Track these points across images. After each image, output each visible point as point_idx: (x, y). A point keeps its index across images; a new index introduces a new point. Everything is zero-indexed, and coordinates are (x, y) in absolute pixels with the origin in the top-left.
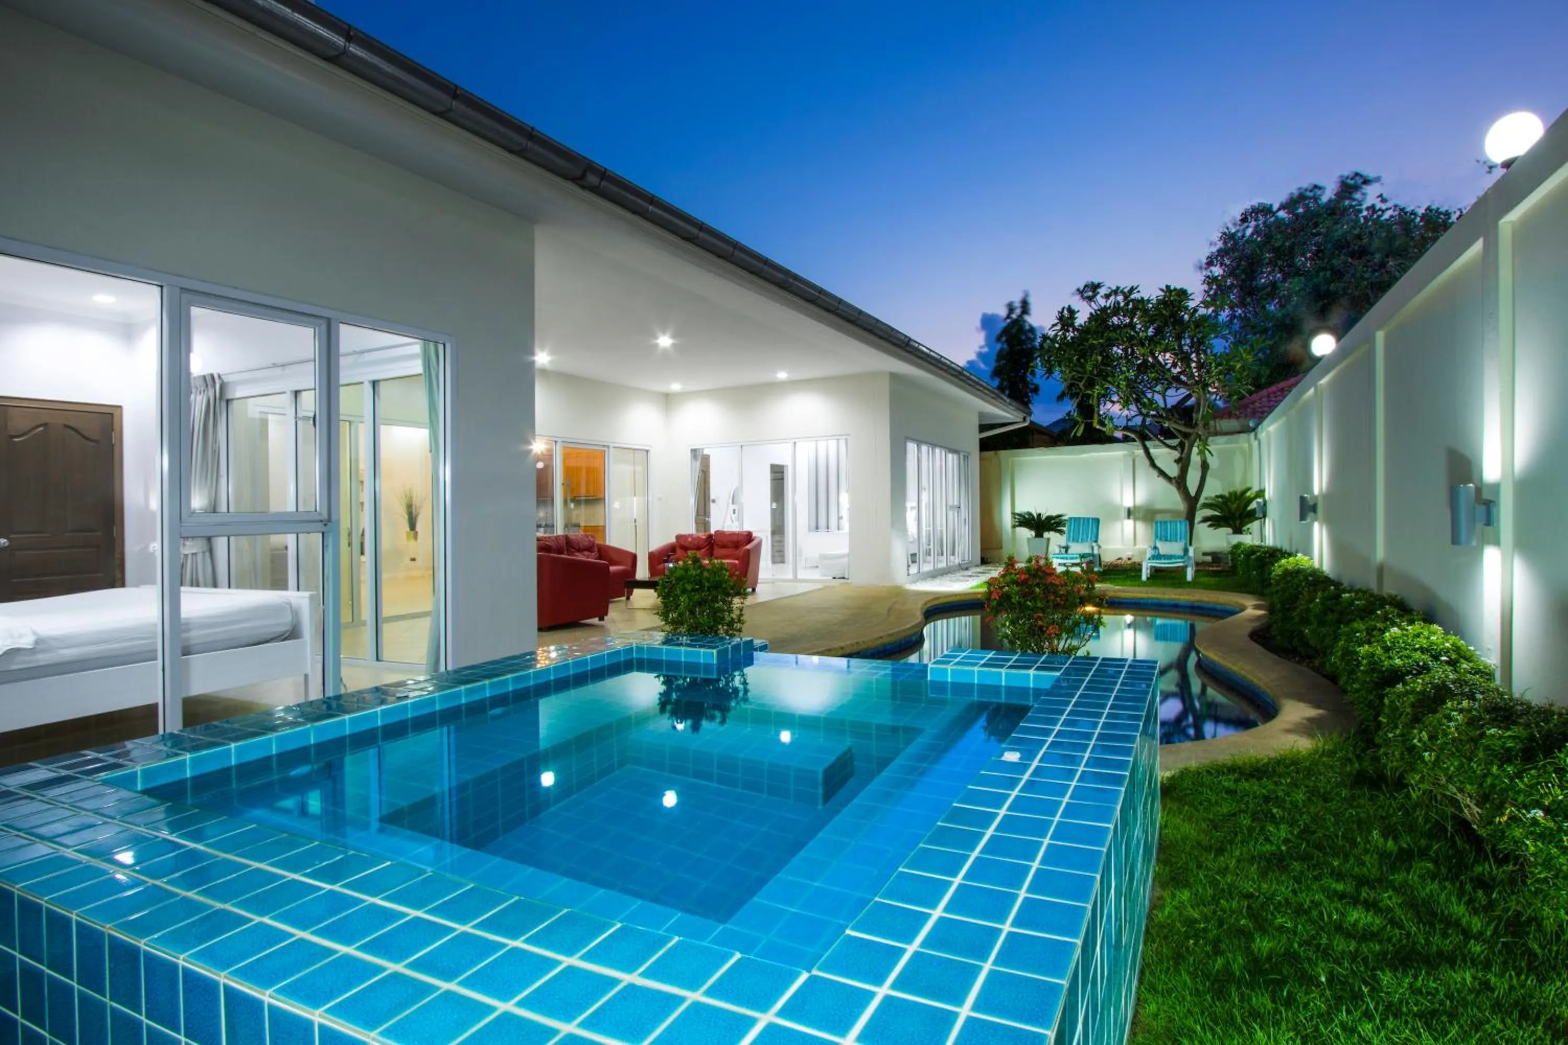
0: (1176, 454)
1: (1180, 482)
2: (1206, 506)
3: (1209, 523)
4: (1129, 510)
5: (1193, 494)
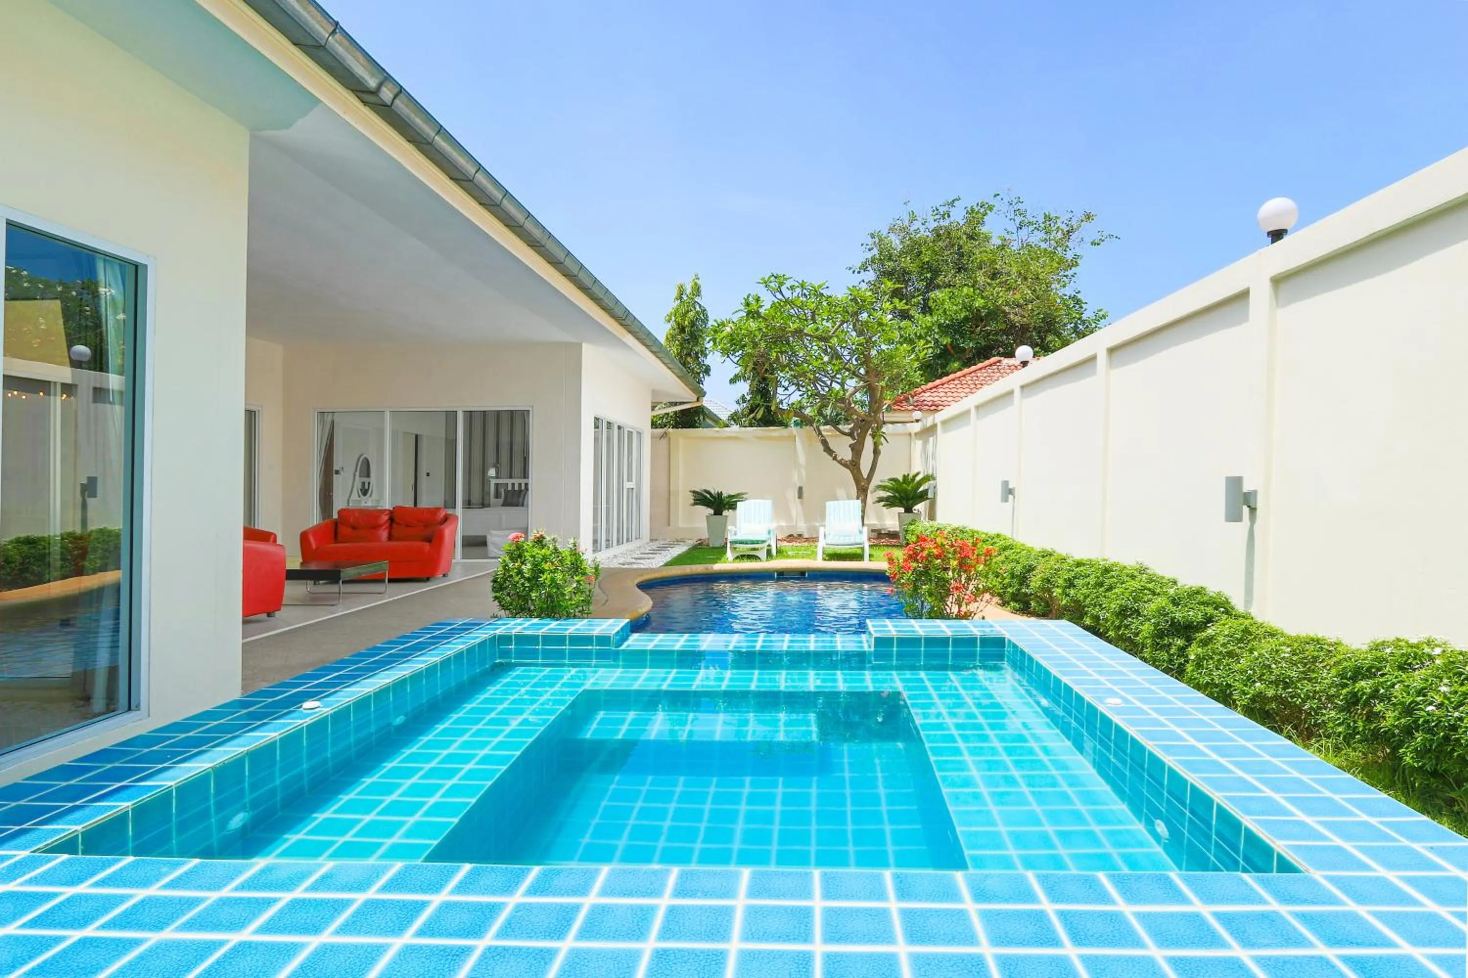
0: (850, 441)
1: (853, 466)
2: (879, 487)
3: (883, 503)
4: (800, 489)
5: (865, 476)
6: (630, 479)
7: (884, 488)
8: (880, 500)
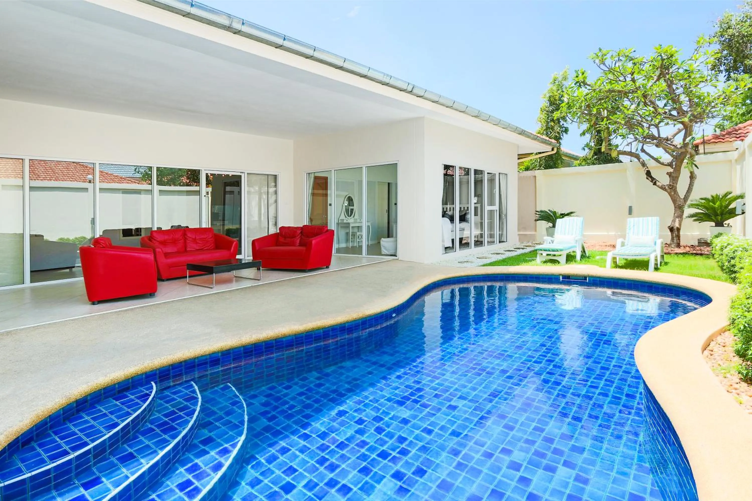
0: (668, 169)
1: (671, 189)
2: (693, 206)
4: (630, 208)
5: (682, 196)
6: (491, 203)
7: (696, 206)
8: (692, 216)
